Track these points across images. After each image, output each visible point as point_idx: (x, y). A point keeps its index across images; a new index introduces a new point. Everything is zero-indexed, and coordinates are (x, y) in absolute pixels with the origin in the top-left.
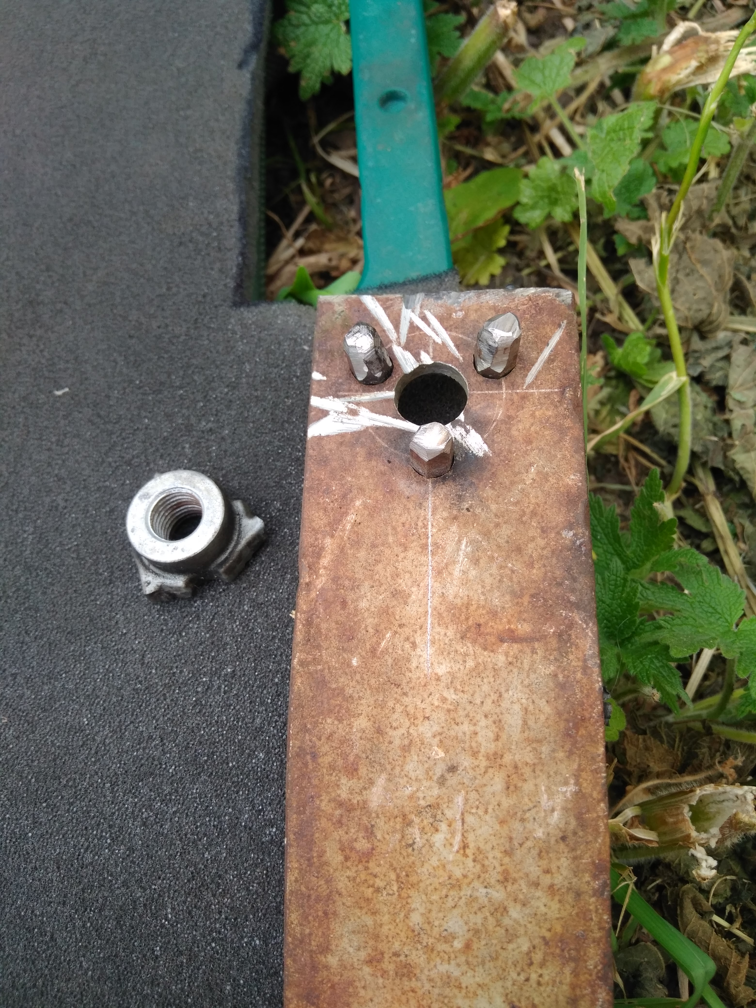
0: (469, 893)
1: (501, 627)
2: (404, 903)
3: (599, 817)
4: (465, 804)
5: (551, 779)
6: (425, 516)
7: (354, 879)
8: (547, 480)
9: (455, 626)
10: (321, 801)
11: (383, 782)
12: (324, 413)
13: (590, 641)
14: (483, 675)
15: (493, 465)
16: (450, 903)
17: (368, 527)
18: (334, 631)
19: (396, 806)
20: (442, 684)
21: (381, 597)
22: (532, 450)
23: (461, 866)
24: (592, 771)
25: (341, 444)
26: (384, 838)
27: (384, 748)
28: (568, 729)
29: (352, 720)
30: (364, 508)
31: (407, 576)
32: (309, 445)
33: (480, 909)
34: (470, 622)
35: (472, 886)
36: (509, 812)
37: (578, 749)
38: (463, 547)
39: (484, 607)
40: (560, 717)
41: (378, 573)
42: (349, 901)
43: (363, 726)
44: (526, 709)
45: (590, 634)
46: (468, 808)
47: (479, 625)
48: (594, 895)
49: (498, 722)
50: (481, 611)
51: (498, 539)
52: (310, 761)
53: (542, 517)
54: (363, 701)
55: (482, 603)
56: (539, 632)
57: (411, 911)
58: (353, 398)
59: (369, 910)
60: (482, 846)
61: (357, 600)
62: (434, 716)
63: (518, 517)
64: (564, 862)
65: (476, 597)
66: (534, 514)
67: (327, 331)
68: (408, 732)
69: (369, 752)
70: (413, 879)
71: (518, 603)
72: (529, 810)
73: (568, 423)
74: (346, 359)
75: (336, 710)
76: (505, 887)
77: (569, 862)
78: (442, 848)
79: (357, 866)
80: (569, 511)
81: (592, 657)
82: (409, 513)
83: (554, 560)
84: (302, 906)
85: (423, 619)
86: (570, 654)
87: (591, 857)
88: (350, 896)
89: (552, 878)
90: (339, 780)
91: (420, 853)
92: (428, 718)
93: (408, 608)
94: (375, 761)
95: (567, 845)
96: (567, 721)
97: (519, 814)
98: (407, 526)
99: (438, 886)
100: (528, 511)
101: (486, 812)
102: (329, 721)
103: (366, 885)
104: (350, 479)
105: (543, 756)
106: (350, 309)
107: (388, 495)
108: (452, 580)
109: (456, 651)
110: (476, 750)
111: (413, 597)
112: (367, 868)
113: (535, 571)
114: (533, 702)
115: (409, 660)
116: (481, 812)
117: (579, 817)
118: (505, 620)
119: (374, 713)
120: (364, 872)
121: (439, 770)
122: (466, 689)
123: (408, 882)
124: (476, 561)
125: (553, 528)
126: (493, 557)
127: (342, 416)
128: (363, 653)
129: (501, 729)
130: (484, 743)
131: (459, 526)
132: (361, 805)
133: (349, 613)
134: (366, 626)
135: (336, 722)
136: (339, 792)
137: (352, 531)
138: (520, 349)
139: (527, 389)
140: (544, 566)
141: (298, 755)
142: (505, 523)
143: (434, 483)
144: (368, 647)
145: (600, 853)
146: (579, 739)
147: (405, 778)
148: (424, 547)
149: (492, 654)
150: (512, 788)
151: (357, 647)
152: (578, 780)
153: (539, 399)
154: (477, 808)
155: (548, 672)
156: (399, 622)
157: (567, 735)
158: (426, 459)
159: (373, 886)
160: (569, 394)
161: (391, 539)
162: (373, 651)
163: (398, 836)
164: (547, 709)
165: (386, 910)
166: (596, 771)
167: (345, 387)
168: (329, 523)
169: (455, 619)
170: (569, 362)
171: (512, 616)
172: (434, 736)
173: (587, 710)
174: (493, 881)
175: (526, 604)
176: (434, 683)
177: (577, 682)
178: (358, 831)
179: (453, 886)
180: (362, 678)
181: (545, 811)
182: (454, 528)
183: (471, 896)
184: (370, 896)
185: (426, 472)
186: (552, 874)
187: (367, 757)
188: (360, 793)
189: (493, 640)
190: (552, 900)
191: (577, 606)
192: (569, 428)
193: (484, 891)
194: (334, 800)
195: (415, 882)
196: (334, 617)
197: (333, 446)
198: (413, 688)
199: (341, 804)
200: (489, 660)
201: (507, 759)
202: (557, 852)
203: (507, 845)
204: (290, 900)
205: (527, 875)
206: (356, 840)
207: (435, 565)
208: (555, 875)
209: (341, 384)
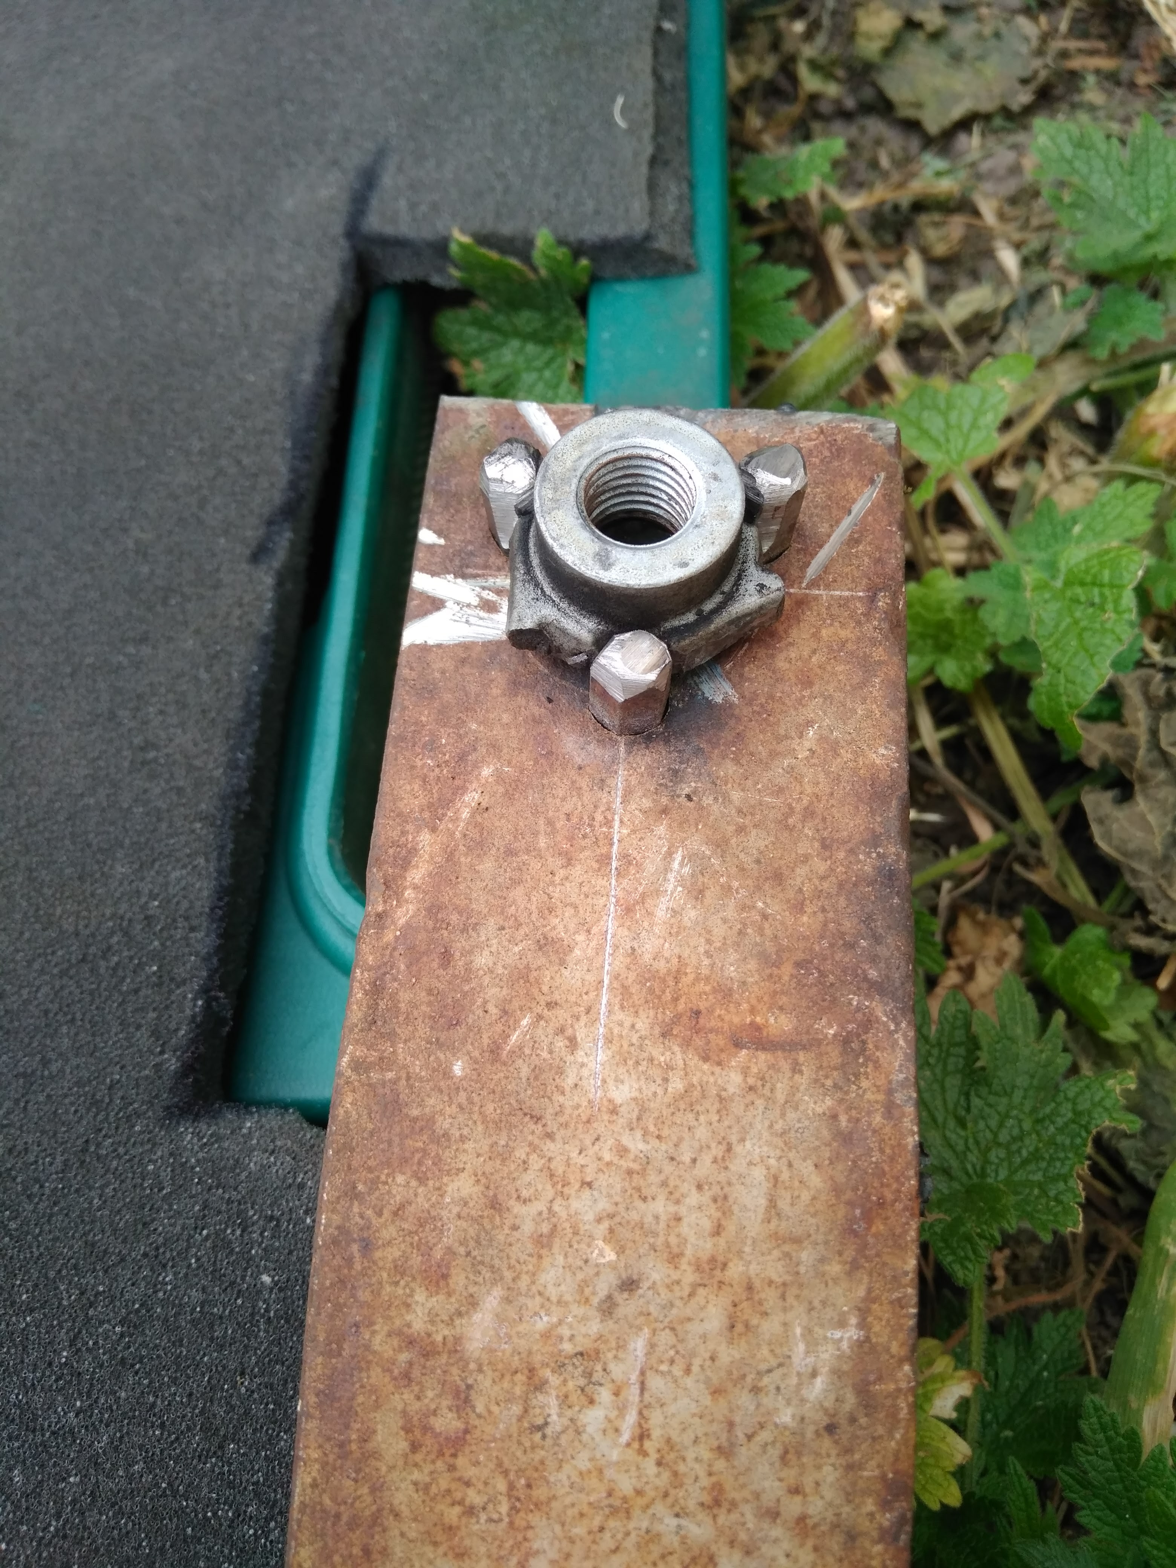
0: (645, 1524)
1: (736, 1020)
2: (520, 1537)
3: (899, 1390)
4: (648, 1354)
5: (814, 1314)
6: (609, 803)
7: (427, 1488)
8: (837, 754)
9: (652, 1013)
10: (374, 1333)
11: (495, 1303)
12: (436, 604)
13: (900, 1055)
14: (698, 1108)
15: (739, 719)
16: (607, 1542)
17: (502, 816)
18: (424, 1008)
19: (516, 1352)
20: (621, 1121)
21: (516, 949)
22: (812, 697)
23: (634, 1473)
24: (891, 1303)
25: (463, 661)
26: (490, 1412)
27: (501, 1237)
28: (853, 1220)
29: (445, 1179)
30: (497, 782)
31: (569, 912)
32: (402, 660)
33: (663, 1557)
34: (681, 1007)
35: (650, 1511)
36: (730, 1373)
37: (868, 1259)
38: (676, 865)
39: (707, 979)
40: (837, 1197)
41: (514, 902)
42: (413, 1530)
43: (465, 1193)
44: (776, 1178)
45: (901, 1042)
46: (653, 1361)
47: (698, 1013)
48: (881, 1540)
49: (722, 1200)
50: (702, 986)
51: (742, 856)
52: (357, 1255)
53: (824, 819)
54: (469, 1146)
55: (705, 971)
56: (808, 1032)
57: (530, 1554)
58: (491, 581)
59: (452, 1548)
60: (675, 1437)
61: (471, 952)
62: (602, 1181)
63: (779, 816)
64: (829, 1474)
65: (694, 961)
66: (809, 813)
67: (453, 458)
68: (550, 1209)
69: (472, 1244)
70: (541, 1493)
71: (771, 976)
72: (769, 1371)
73: (878, 654)
74: (483, 511)
75: (416, 1160)
76: (715, 1517)
77: (837, 1474)
78: (598, 1437)
79: (433, 1462)
80: (873, 812)
81: (903, 1084)
82: (580, 796)
83: (842, 902)
84: (323, 1535)
85: (592, 995)
86: (862, 1078)
87: (879, 1466)
88: (415, 1520)
89: (804, 1503)
90: (411, 1296)
91: (556, 1444)
92: (589, 1185)
93: (566, 973)
94: (482, 1263)
95: (836, 1442)
96: (850, 1204)
97: (749, 1379)
98: (575, 820)
99: (585, 1509)
100: (798, 807)
101: (688, 1371)
102: (400, 1179)
103: (448, 1500)
104: (474, 726)
105: (802, 1269)
106: (497, 423)
107: (542, 761)
108: (651, 925)
109: (651, 1060)
110: (676, 1250)
111: (577, 952)
112: (452, 1468)
113: (805, 919)
114: (790, 1165)
115: (560, 1071)
116: (677, 1371)
117: (863, 1390)
118: (745, 1006)
119: (488, 1169)
120: (447, 1475)
121: (604, 1286)
122: (665, 1132)
123: (529, 1497)
124: (697, 893)
125: (844, 842)
126: (730, 888)
127: (469, 611)
128: (476, 1054)
129: (726, 1213)
130: (692, 1239)
131: (670, 826)
132: (450, 1345)
133: (455, 976)
134: (485, 1002)
135: (414, 1183)
136: (408, 1318)
137: (472, 822)
138: (801, 516)
139: (808, 587)
140: (823, 910)
141: (335, 1242)
142: (755, 826)
143: (630, 745)
144: (486, 1041)
145: (897, 1459)
146: (871, 1240)
147: (538, 1299)
148: (604, 861)
149: (717, 1070)
150: (740, 1327)
151: (464, 1041)
152: (864, 1319)
153: (828, 608)
154: (672, 1362)
155: (819, 1110)
156: (548, 999)
157: (849, 1231)
158: (620, 698)
159: (461, 1503)
160: (883, 602)
161: (542, 842)
162: (495, 1050)
163: (516, 1409)
164: (816, 1181)
165: (483, 1549)
166: (899, 1303)
167: (478, 560)
168: (430, 805)
169: (654, 998)
170: (886, 546)
171: (760, 999)
172: (599, 1220)
173: (888, 1186)
174: (691, 1505)
175: (786, 978)
176: (606, 1117)
177: (875, 1131)
178: (439, 1396)
179: (614, 1511)
180: (471, 1101)
181: (799, 1374)
182: (661, 830)
183: (648, 1532)
184: (455, 1521)
185: (617, 723)
186: (805, 1496)
187: (468, 1254)
188: (450, 1323)
189: (722, 1043)
190: (802, 1545)
191: (878, 988)
192: (880, 663)
193: (673, 1522)
194: (400, 1333)
195: (543, 1498)
196: (425, 981)
197: (449, 665)
198: (566, 1125)
199: (411, 1342)
200: (712, 1080)
201: (735, 1270)
202: (818, 1454)
203: (724, 1436)
204: (299, 1522)
205: (757, 1496)
206: (435, 1413)
207: (621, 894)
208: (810, 1499)
209: (472, 554)
